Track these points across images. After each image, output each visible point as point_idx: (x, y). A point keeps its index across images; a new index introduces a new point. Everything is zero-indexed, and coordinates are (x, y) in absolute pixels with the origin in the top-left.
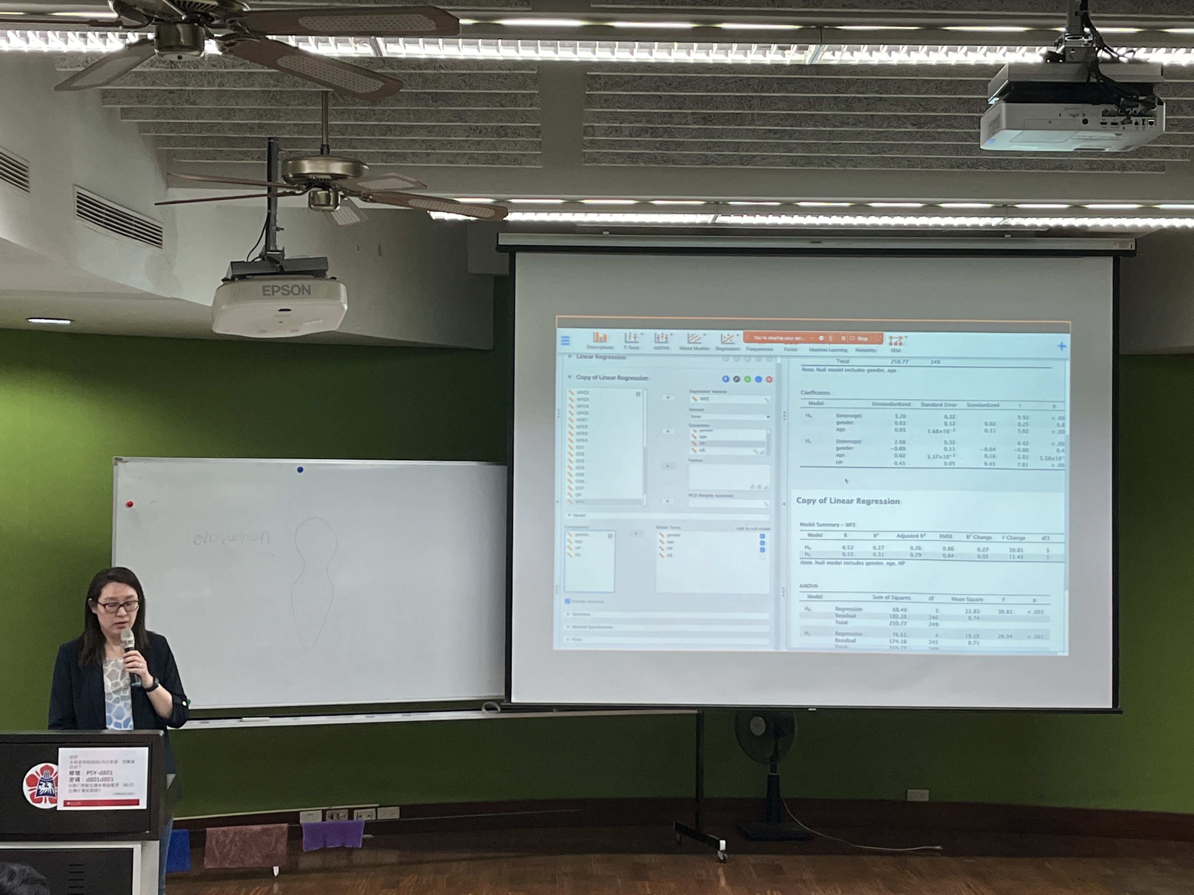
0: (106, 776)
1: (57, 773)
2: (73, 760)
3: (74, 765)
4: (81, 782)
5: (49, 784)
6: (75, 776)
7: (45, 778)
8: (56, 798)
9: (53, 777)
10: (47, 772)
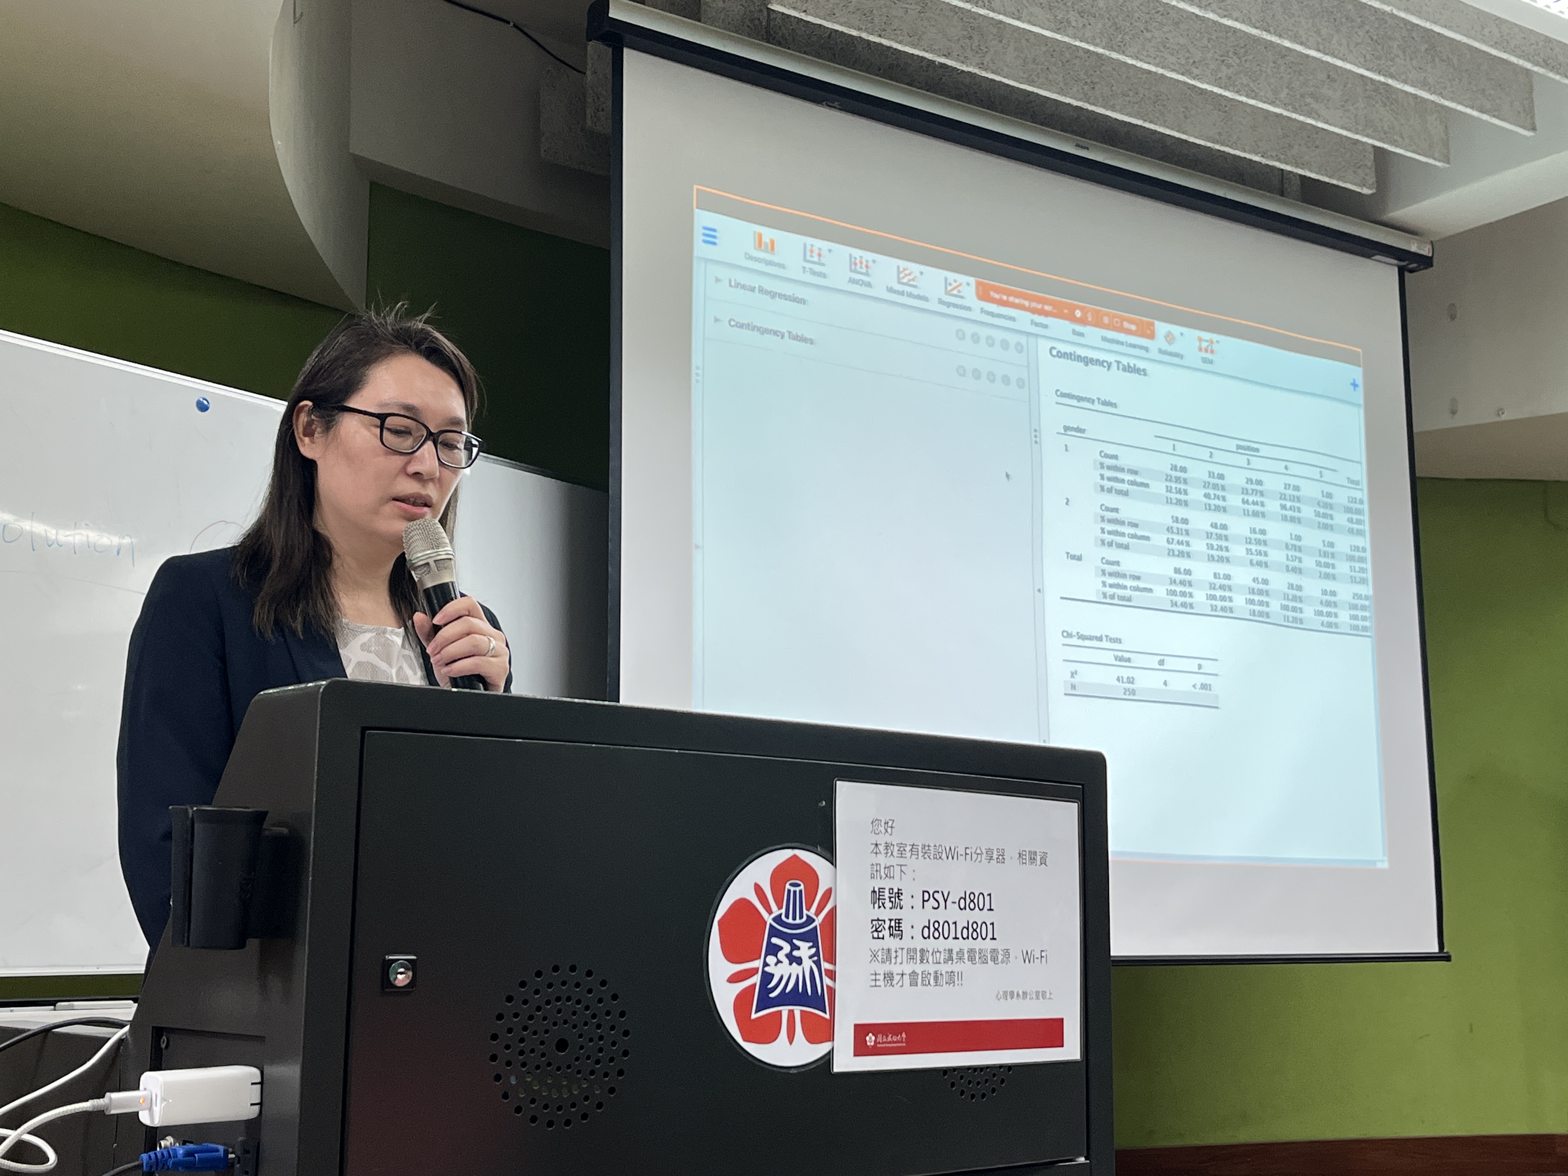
0: (977, 916)
1: (828, 893)
2: (882, 839)
3: (882, 860)
4: (906, 942)
5: (805, 950)
6: (887, 914)
7: (787, 917)
8: (827, 1016)
9: (818, 913)
10: (795, 892)
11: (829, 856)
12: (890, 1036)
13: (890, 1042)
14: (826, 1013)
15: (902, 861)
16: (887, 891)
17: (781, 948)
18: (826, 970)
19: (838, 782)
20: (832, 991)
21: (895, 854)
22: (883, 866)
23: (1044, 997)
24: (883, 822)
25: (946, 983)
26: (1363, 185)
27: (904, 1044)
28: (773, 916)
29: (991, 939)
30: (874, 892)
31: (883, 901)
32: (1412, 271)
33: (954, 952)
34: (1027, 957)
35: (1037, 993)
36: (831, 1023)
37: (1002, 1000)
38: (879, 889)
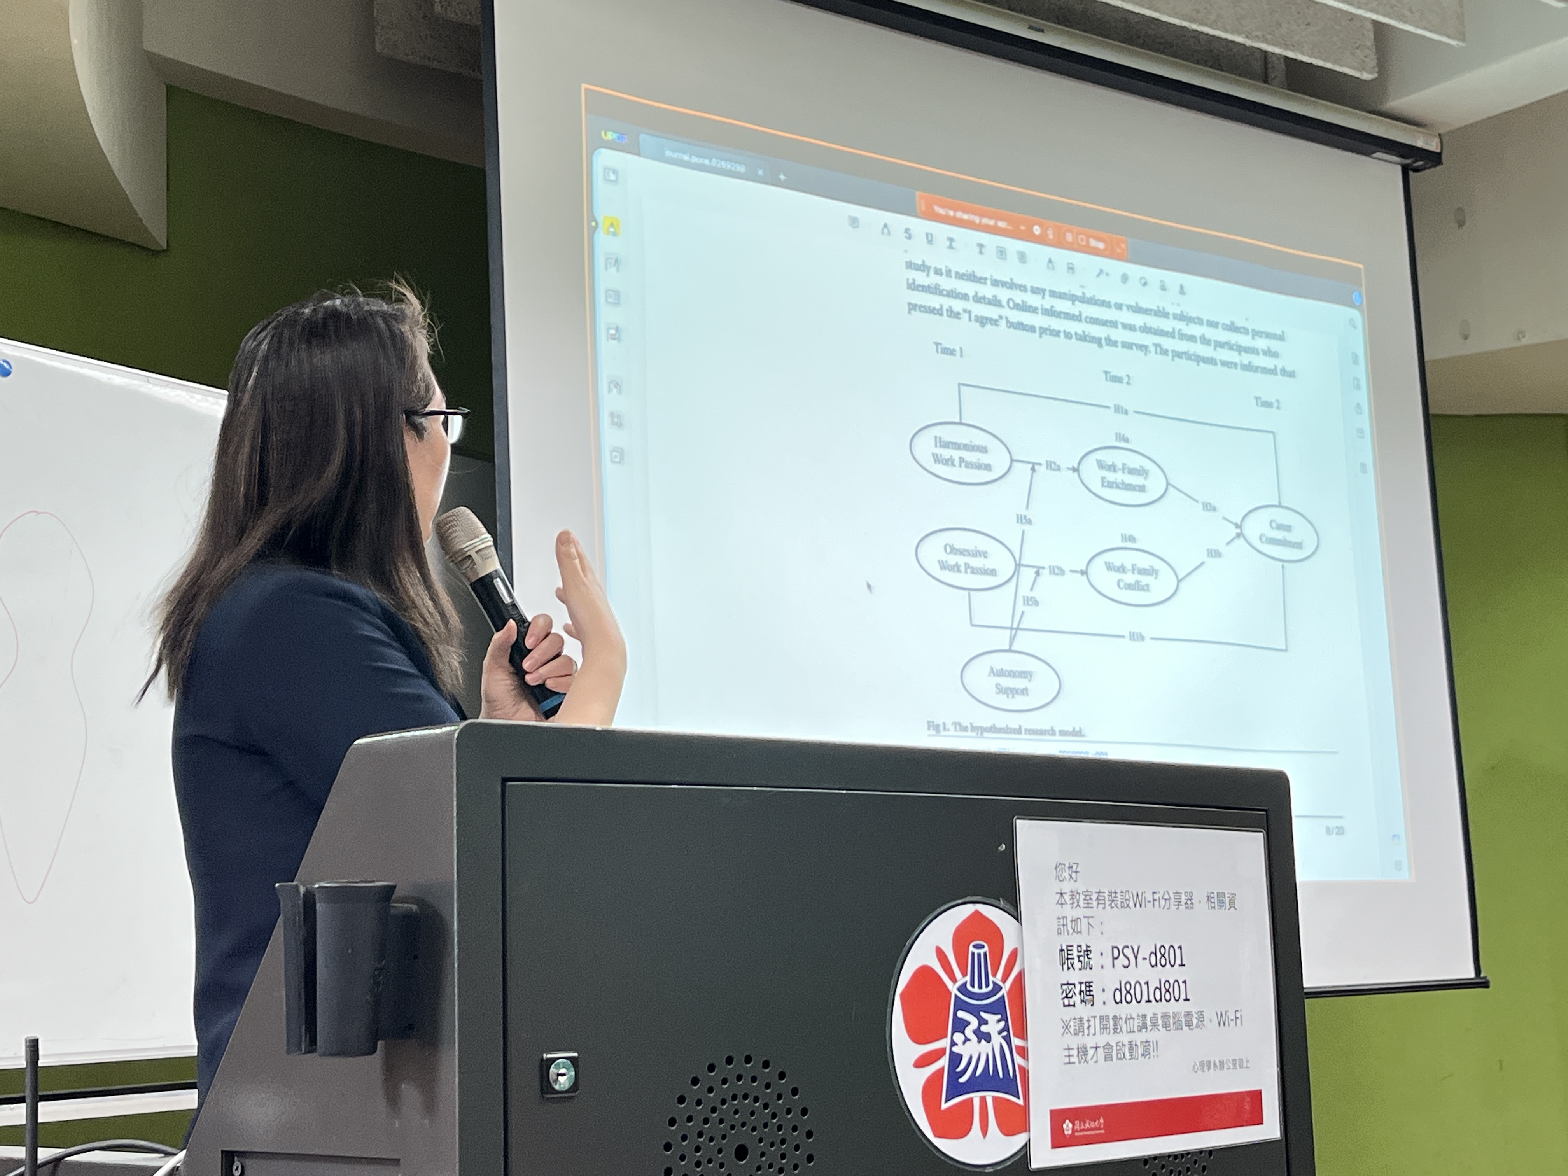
0: (1171, 974)
1: (1014, 955)
2: (1067, 887)
3: (1069, 912)
4: (1099, 1009)
5: (993, 1024)
6: (1076, 976)
7: (973, 986)
8: (1021, 1102)
9: (1004, 980)
10: (979, 955)
11: (1012, 910)
12: (1088, 1121)
13: (1088, 1130)
14: (1019, 1098)
15: (1088, 912)
16: (1075, 949)
17: (968, 1023)
18: (1017, 1047)
19: (1018, 821)
20: (1024, 1072)
21: (1082, 904)
22: (1069, 919)
23: (1241, 1067)
24: (1067, 865)
25: (1142, 1055)
26: (1363, 69)
27: (1103, 1131)
28: (958, 984)
29: (1185, 1000)
30: (1062, 950)
31: (1072, 961)
32: (1416, 170)
33: (1148, 1019)
34: (1222, 1021)
35: (1234, 1060)
36: (1026, 1108)
37: (1200, 1072)
38: (1068, 946)
